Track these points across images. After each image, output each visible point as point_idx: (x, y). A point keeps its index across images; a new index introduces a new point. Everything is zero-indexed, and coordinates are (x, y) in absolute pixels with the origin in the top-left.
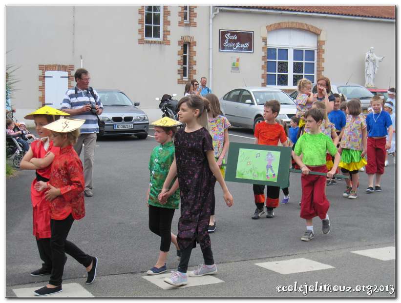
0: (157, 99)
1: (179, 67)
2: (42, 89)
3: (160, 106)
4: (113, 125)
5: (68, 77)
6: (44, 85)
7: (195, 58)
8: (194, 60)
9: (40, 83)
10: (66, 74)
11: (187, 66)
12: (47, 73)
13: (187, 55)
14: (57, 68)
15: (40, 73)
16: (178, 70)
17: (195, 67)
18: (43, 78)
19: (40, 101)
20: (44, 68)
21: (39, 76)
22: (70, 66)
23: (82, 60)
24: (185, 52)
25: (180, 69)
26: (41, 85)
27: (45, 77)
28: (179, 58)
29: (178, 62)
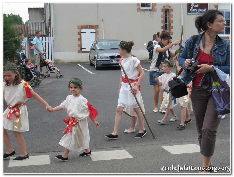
0: (145, 44)
1: (163, 25)
2: (80, 39)
3: (147, 49)
4: (110, 60)
5: (95, 32)
6: (81, 37)
7: (172, 19)
8: (172, 20)
9: (79, 36)
10: (94, 30)
11: (168, 24)
12: (83, 31)
13: (168, 17)
14: (88, 27)
15: (78, 30)
16: (162, 27)
17: (172, 25)
18: (80, 33)
19: (79, 47)
20: (81, 27)
21: (78, 32)
22: (96, 26)
23: (103, 22)
24: (166, 15)
25: (163, 26)
26: (79, 38)
27: (81, 33)
28: (162, 19)
29: (162, 22)
